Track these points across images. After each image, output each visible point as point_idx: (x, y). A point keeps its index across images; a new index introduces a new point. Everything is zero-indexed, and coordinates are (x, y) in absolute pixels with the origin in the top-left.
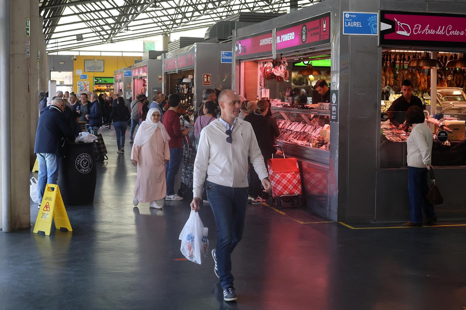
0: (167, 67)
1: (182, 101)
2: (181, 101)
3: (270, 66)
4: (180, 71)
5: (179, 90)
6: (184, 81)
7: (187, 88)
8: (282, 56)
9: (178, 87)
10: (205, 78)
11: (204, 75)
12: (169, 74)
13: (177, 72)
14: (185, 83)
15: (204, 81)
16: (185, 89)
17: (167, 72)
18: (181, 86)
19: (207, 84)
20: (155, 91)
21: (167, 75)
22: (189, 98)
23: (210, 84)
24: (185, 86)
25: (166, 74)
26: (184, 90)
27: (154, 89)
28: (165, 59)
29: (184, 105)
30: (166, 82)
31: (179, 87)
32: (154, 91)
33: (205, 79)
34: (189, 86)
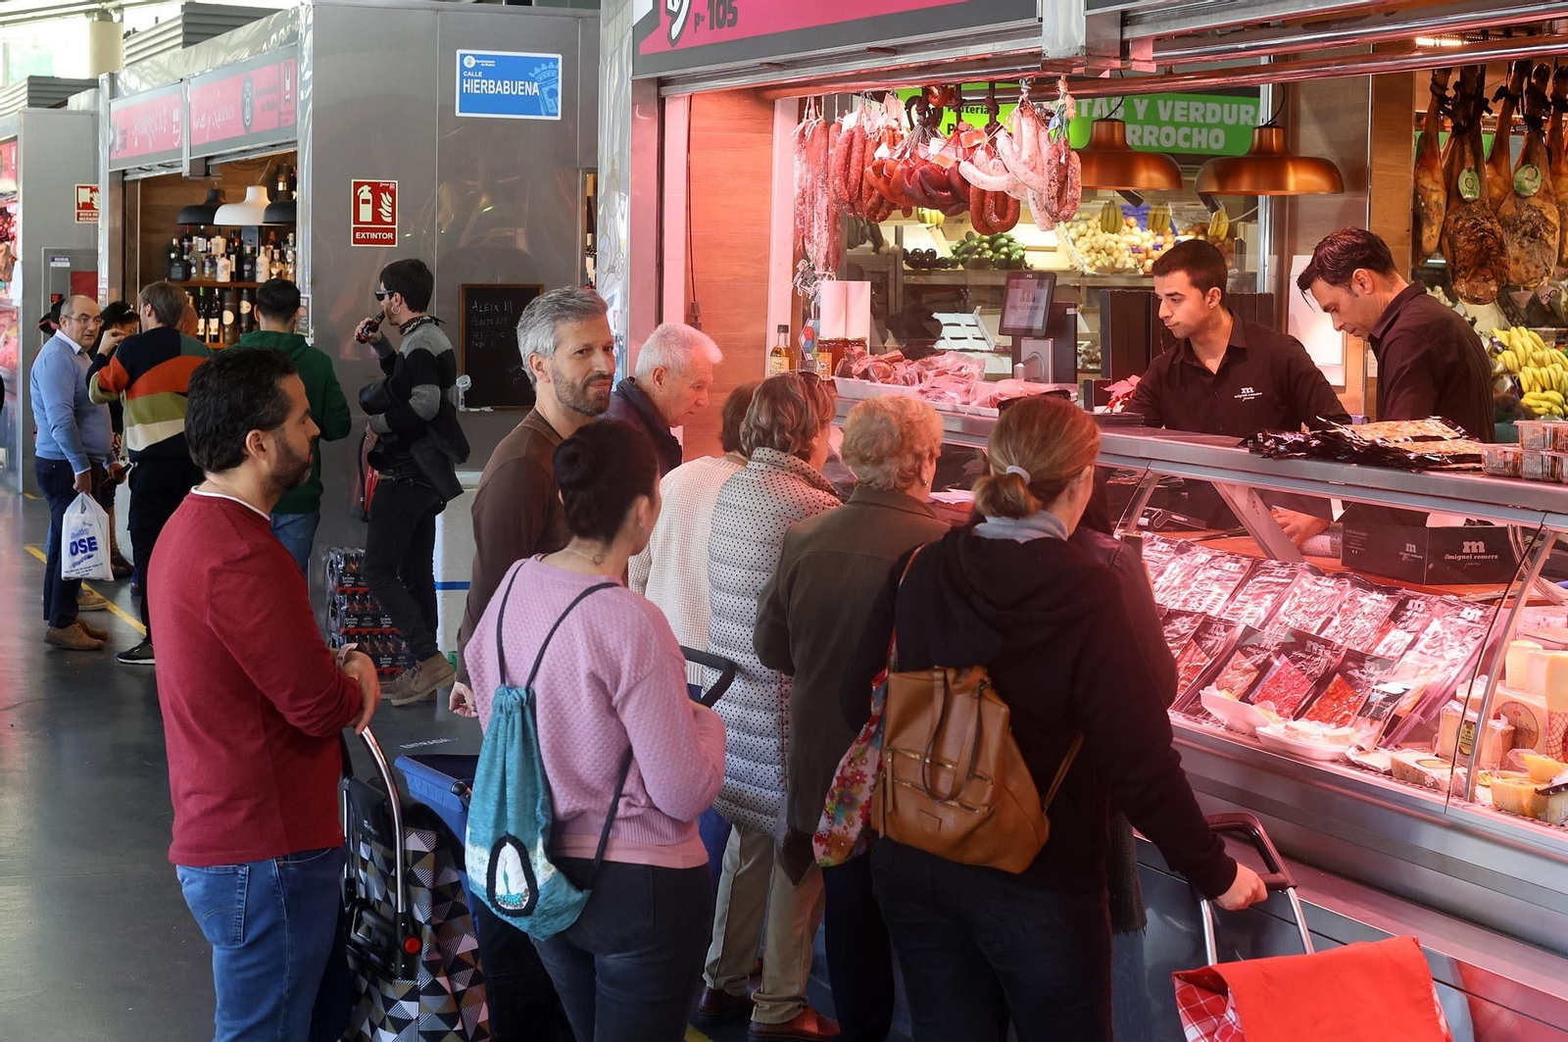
0: (124, 145)
1: (207, 323)
2: (202, 321)
3: (894, 124)
4: (204, 166)
5: (188, 266)
6: (224, 216)
7: (233, 257)
8: (1130, 33)
9: (181, 250)
10: (366, 202)
11: (358, 185)
12: (136, 181)
13: (185, 170)
14: (221, 230)
15: (357, 220)
16: (222, 262)
17: (124, 173)
18: (200, 243)
19: (374, 236)
20: (59, 265)
21: (124, 183)
22: (239, 307)
23: (390, 236)
24: (218, 243)
25: (121, 181)
26: (214, 264)
27: (52, 255)
28: (116, 105)
29: (216, 345)
30: (119, 224)
31: (190, 248)
32: (53, 264)
33: (362, 207)
34: (241, 243)
